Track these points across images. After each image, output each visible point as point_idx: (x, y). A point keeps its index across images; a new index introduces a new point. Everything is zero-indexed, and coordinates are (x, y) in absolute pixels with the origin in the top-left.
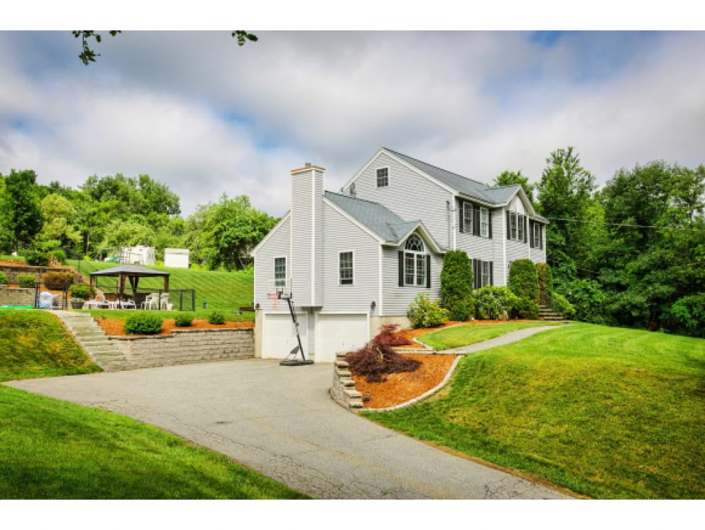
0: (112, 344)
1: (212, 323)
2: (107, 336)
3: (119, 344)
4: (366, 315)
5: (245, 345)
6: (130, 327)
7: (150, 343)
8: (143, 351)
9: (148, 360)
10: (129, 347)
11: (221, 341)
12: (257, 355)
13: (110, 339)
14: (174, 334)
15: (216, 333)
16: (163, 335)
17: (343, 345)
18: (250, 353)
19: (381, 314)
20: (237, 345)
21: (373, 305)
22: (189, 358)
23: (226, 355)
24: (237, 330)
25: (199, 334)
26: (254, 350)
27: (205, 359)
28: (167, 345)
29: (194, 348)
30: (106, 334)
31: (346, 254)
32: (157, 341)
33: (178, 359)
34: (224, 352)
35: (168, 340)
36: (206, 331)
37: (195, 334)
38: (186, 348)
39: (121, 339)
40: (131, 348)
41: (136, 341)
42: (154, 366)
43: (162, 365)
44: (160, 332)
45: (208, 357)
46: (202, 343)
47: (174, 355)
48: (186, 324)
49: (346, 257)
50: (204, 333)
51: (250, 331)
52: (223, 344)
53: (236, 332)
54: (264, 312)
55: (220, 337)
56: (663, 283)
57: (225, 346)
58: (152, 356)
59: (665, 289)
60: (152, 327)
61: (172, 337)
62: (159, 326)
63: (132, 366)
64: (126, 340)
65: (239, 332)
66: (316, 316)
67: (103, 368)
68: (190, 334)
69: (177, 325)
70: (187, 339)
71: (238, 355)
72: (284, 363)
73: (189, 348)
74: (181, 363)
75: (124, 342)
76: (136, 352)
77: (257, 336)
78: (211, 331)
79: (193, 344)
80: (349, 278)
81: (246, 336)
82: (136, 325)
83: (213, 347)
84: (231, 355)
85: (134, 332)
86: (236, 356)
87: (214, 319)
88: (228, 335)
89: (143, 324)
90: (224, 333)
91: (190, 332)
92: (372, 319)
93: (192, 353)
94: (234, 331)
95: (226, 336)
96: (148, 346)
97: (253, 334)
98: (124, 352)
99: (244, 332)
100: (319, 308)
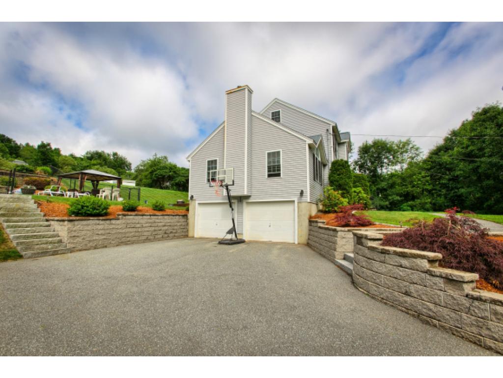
0: (49, 226)
1: (154, 210)
2: (45, 218)
3: (56, 225)
4: (293, 201)
5: (181, 227)
6: (73, 209)
7: (93, 225)
8: (83, 233)
9: (90, 241)
10: (66, 228)
11: (163, 224)
12: (190, 234)
13: (47, 220)
14: (120, 217)
15: (160, 217)
16: (108, 217)
17: (270, 226)
18: (184, 233)
19: (309, 201)
20: (175, 227)
21: (302, 193)
22: (134, 239)
23: (167, 236)
24: (176, 215)
25: (145, 217)
26: (188, 231)
27: (149, 239)
28: (112, 227)
29: (140, 230)
30: (45, 216)
31: (274, 153)
32: (101, 222)
33: (123, 240)
34: (165, 233)
35: (113, 222)
36: (150, 215)
37: (141, 217)
38: (131, 230)
39: (58, 221)
40: (69, 229)
41: (76, 223)
42: (95, 248)
43: (106, 247)
44: (106, 214)
45: (151, 237)
46: (147, 225)
47: (120, 236)
48: (132, 209)
49: (274, 156)
50: (149, 217)
51: (185, 216)
52: (165, 226)
53: (175, 217)
54: (197, 202)
55: (162, 221)
56: (397, 195)
57: (166, 228)
58: (94, 238)
59: (399, 198)
60: (97, 210)
61: (118, 219)
62: (106, 208)
63: (68, 249)
64: (63, 221)
65: (177, 217)
66: (244, 204)
67: (23, 253)
68: (136, 217)
69: (124, 210)
70: (134, 221)
71: (176, 235)
72: (222, 242)
73: (134, 230)
74: (126, 243)
75: (61, 223)
76: (74, 234)
77: (190, 220)
78: (155, 215)
79: (138, 225)
80: (276, 172)
81: (182, 220)
82: (80, 207)
83: (156, 228)
84: (171, 235)
85: (77, 214)
86: (175, 236)
87: (156, 206)
88: (169, 219)
89: (87, 207)
90: (166, 217)
91: (136, 215)
92: (300, 204)
93: (137, 234)
94: (173, 216)
95: (167, 219)
96: (89, 228)
97: (187, 219)
98: (60, 234)
99: (181, 217)
100: (248, 197)
